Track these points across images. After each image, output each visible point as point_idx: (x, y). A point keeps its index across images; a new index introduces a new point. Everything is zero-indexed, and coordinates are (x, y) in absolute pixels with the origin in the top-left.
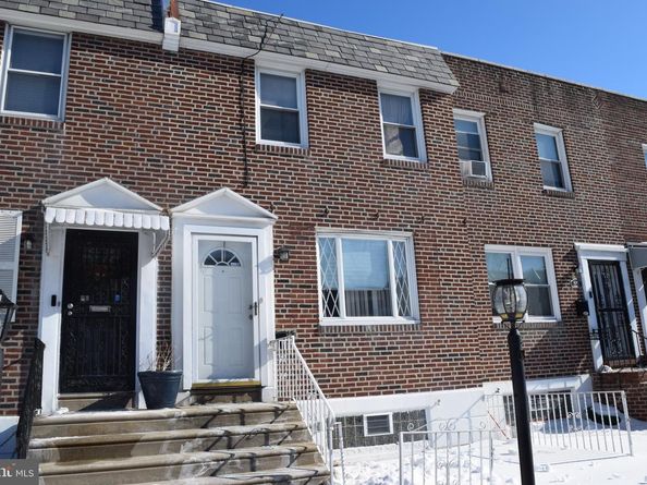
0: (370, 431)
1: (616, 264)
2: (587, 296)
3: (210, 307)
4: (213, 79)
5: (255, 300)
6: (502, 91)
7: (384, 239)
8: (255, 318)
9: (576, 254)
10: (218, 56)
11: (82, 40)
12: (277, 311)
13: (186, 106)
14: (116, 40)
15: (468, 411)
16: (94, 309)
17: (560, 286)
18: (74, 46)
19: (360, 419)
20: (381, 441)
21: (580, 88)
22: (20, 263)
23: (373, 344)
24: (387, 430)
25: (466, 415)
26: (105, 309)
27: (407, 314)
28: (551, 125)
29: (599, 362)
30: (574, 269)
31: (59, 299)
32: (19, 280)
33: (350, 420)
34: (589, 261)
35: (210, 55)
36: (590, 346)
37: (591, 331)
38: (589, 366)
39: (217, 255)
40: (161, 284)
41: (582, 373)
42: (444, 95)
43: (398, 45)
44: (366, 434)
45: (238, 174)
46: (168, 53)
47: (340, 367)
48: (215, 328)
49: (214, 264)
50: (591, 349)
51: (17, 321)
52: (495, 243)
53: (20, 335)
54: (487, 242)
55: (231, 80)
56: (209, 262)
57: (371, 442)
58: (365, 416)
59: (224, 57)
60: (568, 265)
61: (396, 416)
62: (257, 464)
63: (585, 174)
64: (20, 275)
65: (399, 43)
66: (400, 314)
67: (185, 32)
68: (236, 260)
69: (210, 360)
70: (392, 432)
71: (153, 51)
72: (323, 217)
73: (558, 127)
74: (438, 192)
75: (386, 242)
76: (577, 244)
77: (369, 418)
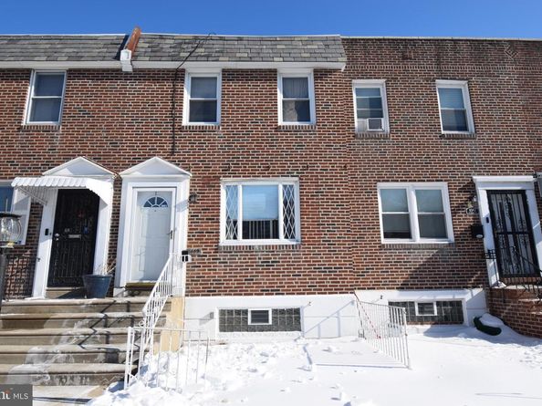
0: (252, 321)
1: (522, 192)
2: (483, 222)
3: (145, 234)
4: (155, 86)
5: (172, 229)
6: (405, 58)
7: (275, 183)
8: (171, 241)
9: (475, 185)
10: (159, 70)
11: (74, 74)
12: (189, 236)
13: (136, 106)
14: (94, 70)
15: (338, 312)
16: (71, 236)
17: (454, 213)
18: (69, 78)
19: (246, 312)
20: (262, 329)
21: (491, 42)
22: (31, 211)
23: (260, 259)
24: (267, 321)
25: (336, 315)
26: (77, 236)
27: (293, 237)
28: (455, 79)
29: (494, 279)
30: (471, 199)
31: (51, 231)
32: (30, 221)
33: (238, 312)
34: (488, 191)
35: (154, 70)
36: (486, 264)
37: (486, 252)
38: (483, 281)
39: (152, 200)
40: (113, 220)
41: (474, 287)
42: (335, 70)
43: (303, 39)
44: (249, 323)
45: (168, 147)
46: (127, 73)
47: (233, 275)
48: (147, 248)
49: (150, 206)
50: (486, 267)
51: (27, 244)
52: (388, 181)
53: (28, 253)
54: (379, 181)
55: (168, 85)
56: (147, 205)
57: (253, 329)
58: (249, 310)
59: (163, 70)
60: (464, 196)
61: (275, 311)
62: (111, 339)
63: (490, 117)
64: (30, 217)
65: (306, 37)
66: (286, 237)
67: (134, 58)
68: (165, 203)
69: (143, 268)
70: (270, 323)
71: (117, 74)
72: (227, 171)
73: (463, 79)
74: (323, 145)
75: (277, 186)
76: (474, 177)
77: (252, 312)
